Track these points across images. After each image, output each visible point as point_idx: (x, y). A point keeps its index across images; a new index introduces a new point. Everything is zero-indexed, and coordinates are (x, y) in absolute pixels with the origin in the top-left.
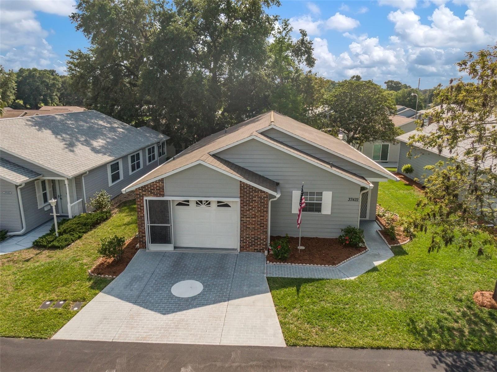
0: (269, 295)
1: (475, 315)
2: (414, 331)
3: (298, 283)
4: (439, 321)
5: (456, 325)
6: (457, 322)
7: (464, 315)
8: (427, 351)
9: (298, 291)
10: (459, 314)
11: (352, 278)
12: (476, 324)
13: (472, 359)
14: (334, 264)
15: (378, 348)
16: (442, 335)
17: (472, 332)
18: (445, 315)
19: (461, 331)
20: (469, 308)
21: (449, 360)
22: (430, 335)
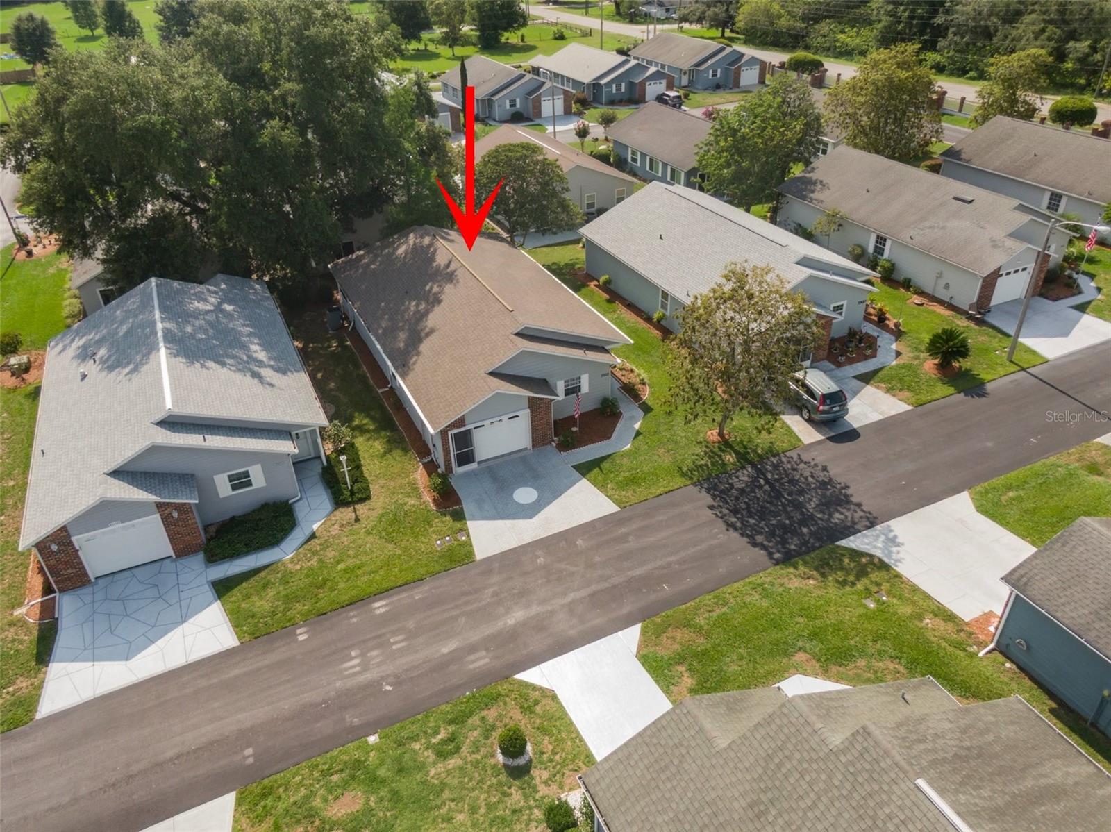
0: (584, 480)
1: (711, 451)
2: (683, 475)
3: (596, 463)
4: (694, 463)
5: (703, 462)
6: (702, 459)
7: (706, 453)
8: (694, 484)
9: (601, 470)
10: (702, 453)
11: (628, 446)
12: (713, 458)
13: (716, 481)
14: (609, 438)
15: (669, 492)
16: (698, 472)
17: (713, 464)
18: (696, 457)
19: (707, 465)
20: (707, 447)
21: (706, 486)
22: (692, 474)
